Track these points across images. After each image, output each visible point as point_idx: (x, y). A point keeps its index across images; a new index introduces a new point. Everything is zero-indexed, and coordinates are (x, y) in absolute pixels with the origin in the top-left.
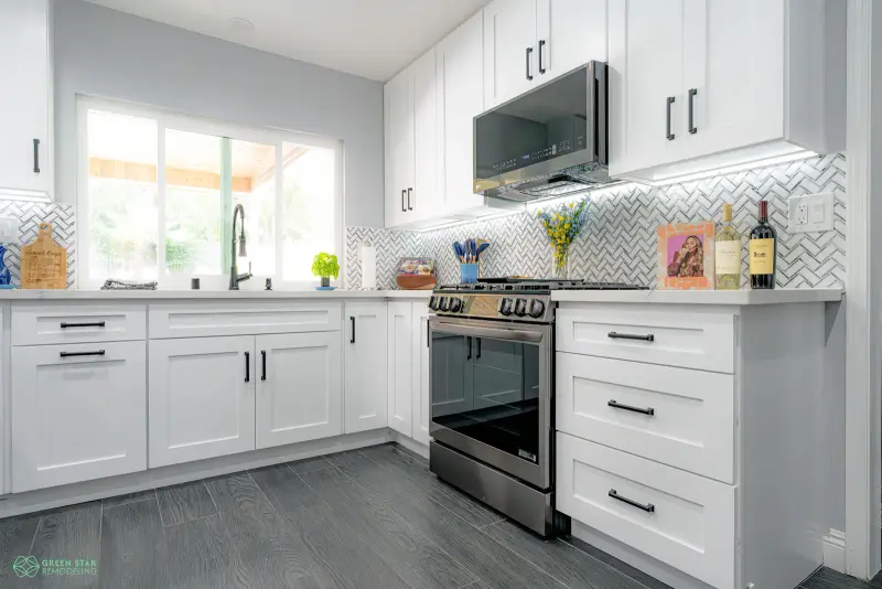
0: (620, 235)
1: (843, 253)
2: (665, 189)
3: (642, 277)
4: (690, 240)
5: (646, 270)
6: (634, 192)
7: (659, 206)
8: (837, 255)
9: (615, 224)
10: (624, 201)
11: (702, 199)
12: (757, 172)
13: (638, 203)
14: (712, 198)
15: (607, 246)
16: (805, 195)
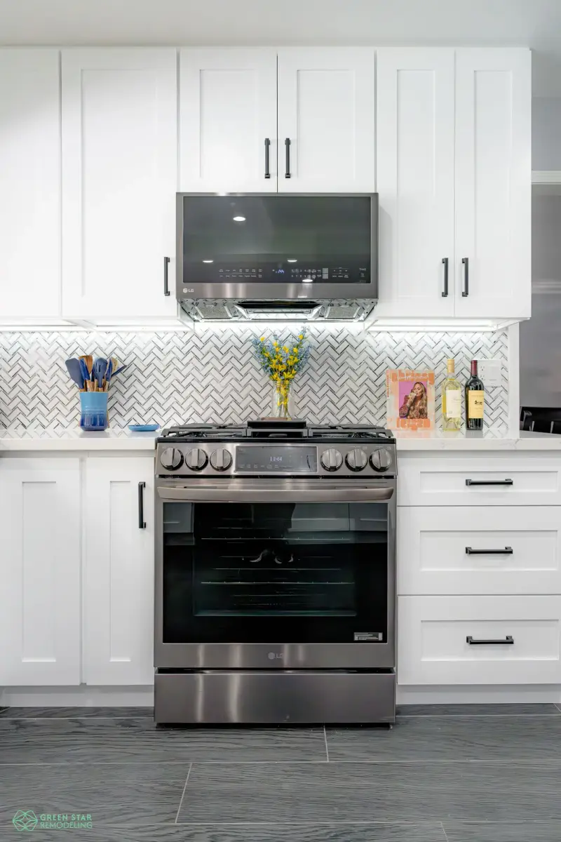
0: (325, 372)
1: (506, 403)
2: (374, 335)
3: (349, 416)
4: (418, 386)
5: (355, 411)
6: (342, 331)
7: (369, 350)
8: (503, 405)
9: (320, 361)
10: (330, 339)
11: (408, 349)
12: (451, 335)
13: (345, 344)
14: (416, 350)
15: (310, 382)
16: (483, 359)
